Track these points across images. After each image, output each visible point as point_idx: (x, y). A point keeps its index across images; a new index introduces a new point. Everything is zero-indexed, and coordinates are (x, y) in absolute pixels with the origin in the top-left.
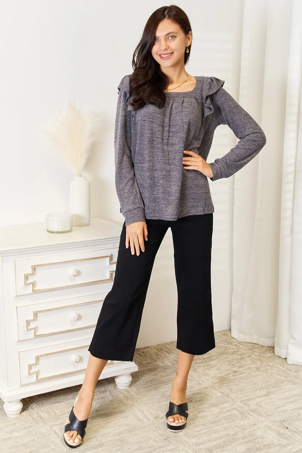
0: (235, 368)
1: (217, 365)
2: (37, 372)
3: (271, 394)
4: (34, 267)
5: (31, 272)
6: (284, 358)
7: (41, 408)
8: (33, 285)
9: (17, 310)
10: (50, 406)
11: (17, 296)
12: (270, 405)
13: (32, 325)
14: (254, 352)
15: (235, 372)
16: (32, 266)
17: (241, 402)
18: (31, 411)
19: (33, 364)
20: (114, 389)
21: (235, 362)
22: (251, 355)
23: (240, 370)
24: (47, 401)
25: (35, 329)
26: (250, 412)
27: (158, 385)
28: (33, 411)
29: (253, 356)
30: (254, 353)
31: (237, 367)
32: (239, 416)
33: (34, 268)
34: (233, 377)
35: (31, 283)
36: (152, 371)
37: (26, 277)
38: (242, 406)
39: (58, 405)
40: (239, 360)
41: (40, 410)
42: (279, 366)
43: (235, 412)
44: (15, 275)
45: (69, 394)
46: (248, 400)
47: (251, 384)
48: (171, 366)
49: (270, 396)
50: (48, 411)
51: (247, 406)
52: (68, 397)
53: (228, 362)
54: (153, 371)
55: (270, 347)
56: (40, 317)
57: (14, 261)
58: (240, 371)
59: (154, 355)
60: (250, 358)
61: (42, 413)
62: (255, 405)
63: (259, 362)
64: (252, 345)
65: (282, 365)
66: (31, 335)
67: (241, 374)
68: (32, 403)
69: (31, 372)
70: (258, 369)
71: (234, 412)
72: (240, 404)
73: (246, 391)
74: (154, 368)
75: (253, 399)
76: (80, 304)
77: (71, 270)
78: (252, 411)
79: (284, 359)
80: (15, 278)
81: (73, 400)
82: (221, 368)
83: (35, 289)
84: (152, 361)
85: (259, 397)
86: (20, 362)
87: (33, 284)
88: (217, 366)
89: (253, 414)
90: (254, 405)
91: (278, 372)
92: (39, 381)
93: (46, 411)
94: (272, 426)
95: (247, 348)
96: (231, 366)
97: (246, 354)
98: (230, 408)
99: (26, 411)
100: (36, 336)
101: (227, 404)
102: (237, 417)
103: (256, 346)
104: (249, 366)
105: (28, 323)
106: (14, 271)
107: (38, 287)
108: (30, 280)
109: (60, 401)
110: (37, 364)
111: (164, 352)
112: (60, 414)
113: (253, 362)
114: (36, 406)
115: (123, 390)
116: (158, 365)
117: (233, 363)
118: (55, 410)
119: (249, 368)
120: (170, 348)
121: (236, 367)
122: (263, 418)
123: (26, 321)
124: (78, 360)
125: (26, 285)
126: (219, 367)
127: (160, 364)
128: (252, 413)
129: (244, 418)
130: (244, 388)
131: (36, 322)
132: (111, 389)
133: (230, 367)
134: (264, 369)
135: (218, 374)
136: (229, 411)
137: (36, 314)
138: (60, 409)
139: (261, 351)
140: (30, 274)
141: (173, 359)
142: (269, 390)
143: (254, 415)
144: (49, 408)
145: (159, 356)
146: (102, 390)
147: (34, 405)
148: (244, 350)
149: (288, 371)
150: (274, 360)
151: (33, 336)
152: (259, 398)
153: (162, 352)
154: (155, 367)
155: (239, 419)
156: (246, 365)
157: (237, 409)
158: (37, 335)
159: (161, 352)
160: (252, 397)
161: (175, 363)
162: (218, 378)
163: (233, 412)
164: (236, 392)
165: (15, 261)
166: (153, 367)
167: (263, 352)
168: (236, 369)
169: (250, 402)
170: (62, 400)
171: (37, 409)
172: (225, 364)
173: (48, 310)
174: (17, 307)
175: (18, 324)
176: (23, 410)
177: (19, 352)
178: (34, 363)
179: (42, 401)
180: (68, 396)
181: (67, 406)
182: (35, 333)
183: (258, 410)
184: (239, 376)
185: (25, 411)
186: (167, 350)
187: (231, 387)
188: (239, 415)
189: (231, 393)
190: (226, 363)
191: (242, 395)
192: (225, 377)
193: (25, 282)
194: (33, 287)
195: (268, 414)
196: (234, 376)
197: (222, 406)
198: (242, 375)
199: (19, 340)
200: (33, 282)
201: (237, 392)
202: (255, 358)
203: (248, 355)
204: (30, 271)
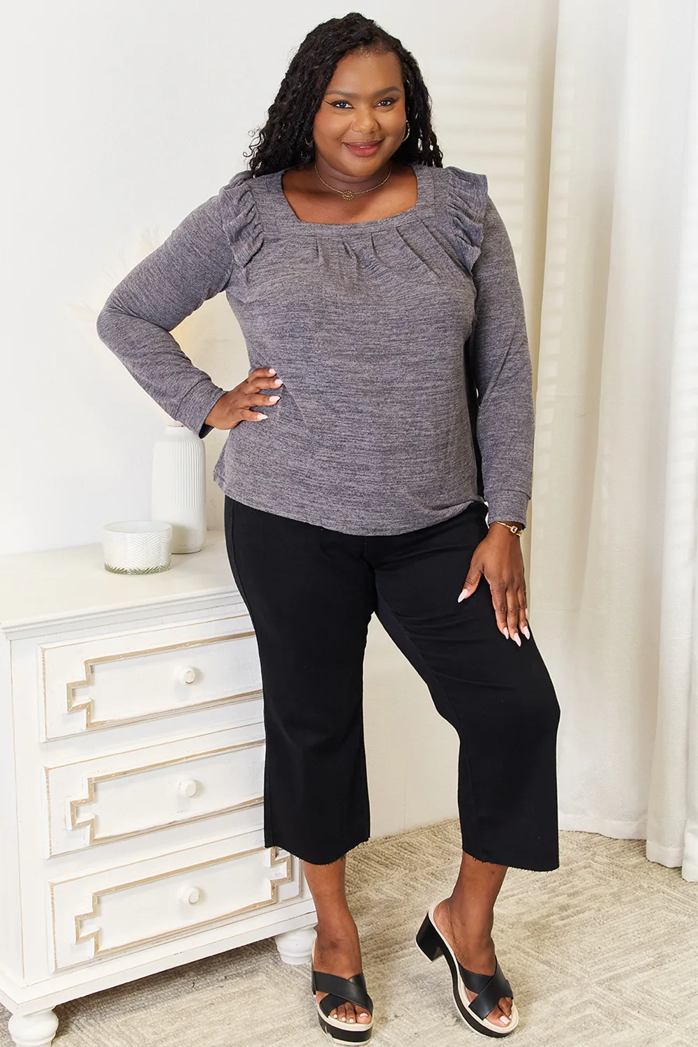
0: (561, 897)
1: (515, 892)
2: (97, 935)
3: (667, 961)
4: (91, 664)
5: (83, 677)
6: (671, 868)
7: (102, 1025)
8: (88, 710)
9: (47, 778)
10: (124, 1019)
11: (49, 740)
12: (672, 988)
13: (85, 815)
14: (594, 854)
15: (564, 908)
16: (86, 662)
17: (600, 983)
18: (77, 1034)
19: (87, 914)
20: (273, 965)
21: (557, 883)
22: (589, 863)
23: (574, 901)
24: (113, 1008)
25: (93, 823)
26: (629, 1010)
27: (381, 949)
28: (83, 1036)
29: (595, 865)
30: (596, 858)
31: (566, 896)
32: (606, 1021)
33: (91, 668)
34: (563, 922)
35: (83, 706)
36: (358, 915)
37: (72, 691)
38: (605, 995)
39: (143, 1016)
40: (565, 876)
41: (101, 1030)
42: (665, 888)
43: (590, 1010)
44: (45, 688)
45: (164, 986)
46: (617, 978)
47: (611, 937)
48: (402, 898)
49: (666, 966)
50: (123, 1033)
51: (618, 994)
52: (163, 992)
53: (538, 884)
54: (361, 915)
55: (631, 840)
56: (104, 792)
57: (40, 650)
58: (576, 906)
59: (352, 872)
60: (589, 869)
61: (109, 1039)
62: (636, 991)
63: (616, 880)
64: (585, 837)
65: (673, 885)
66: (83, 838)
67: (579, 912)
68: (75, 1015)
69: (81, 936)
70: (617, 897)
71: (589, 1013)
72: (599, 990)
73: (605, 956)
74: (361, 906)
75: (626, 975)
76: (200, 754)
77: (179, 669)
78: (632, 1006)
79: (672, 871)
80: (43, 696)
81: (177, 1001)
82: (525, 900)
83: (93, 721)
84: (351, 889)
85: (640, 970)
86: (53, 911)
87: (89, 707)
88: (513, 895)
89: (637, 1015)
90: (633, 992)
91: (666, 904)
92: (101, 956)
93: (117, 1033)
94: (692, 1042)
95: (575, 846)
96: (549, 893)
97: (577, 863)
98: (578, 1002)
99: (66, 1036)
100: (96, 842)
101: (565, 992)
102: (600, 1024)
103: (597, 839)
104: (594, 891)
105: (75, 808)
106: (42, 676)
107: (99, 717)
108: (81, 700)
109: (146, 1004)
110: (95, 913)
111: (372, 864)
112: (156, 1037)
113: (601, 881)
114: (87, 1020)
115: (298, 967)
116: (368, 899)
117: (553, 885)
118: (139, 1029)
119: (594, 898)
120: (387, 852)
121: (561, 894)
122: (664, 1023)
123: (71, 804)
124: (195, 898)
125: (72, 710)
126: (520, 896)
127: (374, 896)
128: (634, 1013)
129: (620, 1027)
130: (597, 948)
131: (94, 806)
132: (267, 967)
133: (547, 896)
134: (631, 898)
135: (523, 914)
136: (577, 1009)
137: (94, 786)
138: (150, 1025)
139: (612, 852)
140: (81, 684)
141: (402, 881)
142: (659, 951)
143: (641, 1017)
144: (122, 1025)
145: (365, 874)
146: (246, 971)
147: (81, 1020)
148: (569, 852)
149: (690, 901)
150: (650, 873)
151: (87, 842)
152: (640, 972)
153: (370, 863)
154: (363, 905)
155: (607, 1030)
156: (586, 889)
157: (596, 1003)
158: (97, 840)
159: (367, 864)
160: (623, 970)
161: (410, 891)
162: (527, 925)
163: (587, 1012)
164: (582, 960)
165: (44, 650)
166: (358, 903)
167: (618, 854)
168: (563, 900)
169: (623, 983)
170: (151, 1003)
171: (91, 1029)
172: (535, 889)
173: (125, 773)
174: (47, 770)
175: (50, 813)
176: (59, 1033)
177: (53, 885)
178: (91, 910)
179: (98, 1007)
180: (162, 990)
181: (167, 1017)
182: (92, 834)
183: (647, 1003)
184: (576, 917)
185: (62, 1037)
186: (380, 859)
187: (563, 948)
188: (605, 1018)
189: (568, 962)
190: (535, 886)
191: (597, 967)
192: (543, 921)
193: (69, 705)
194: (89, 717)
195: (675, 1012)
196: (563, 920)
197: (557, 996)
198: (581, 915)
199: (52, 854)
200: (89, 703)
201: (584, 960)
202: (602, 870)
203: (582, 864)
204: (81, 675)
